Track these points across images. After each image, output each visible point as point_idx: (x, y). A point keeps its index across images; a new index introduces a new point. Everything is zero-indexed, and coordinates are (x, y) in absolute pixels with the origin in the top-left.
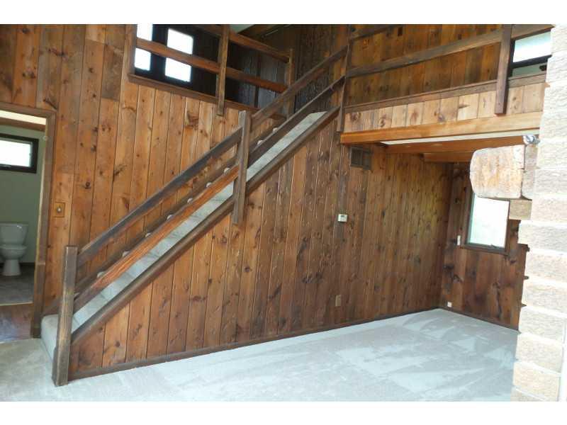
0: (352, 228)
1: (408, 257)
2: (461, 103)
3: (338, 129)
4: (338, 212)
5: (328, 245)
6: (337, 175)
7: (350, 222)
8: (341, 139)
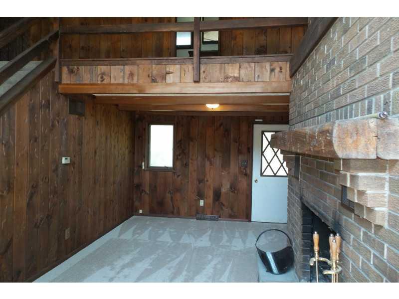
0: (74, 168)
1: (114, 183)
2: (168, 70)
3: (56, 80)
4: (61, 155)
5: (55, 187)
6: (58, 122)
7: (72, 163)
8: (59, 90)
